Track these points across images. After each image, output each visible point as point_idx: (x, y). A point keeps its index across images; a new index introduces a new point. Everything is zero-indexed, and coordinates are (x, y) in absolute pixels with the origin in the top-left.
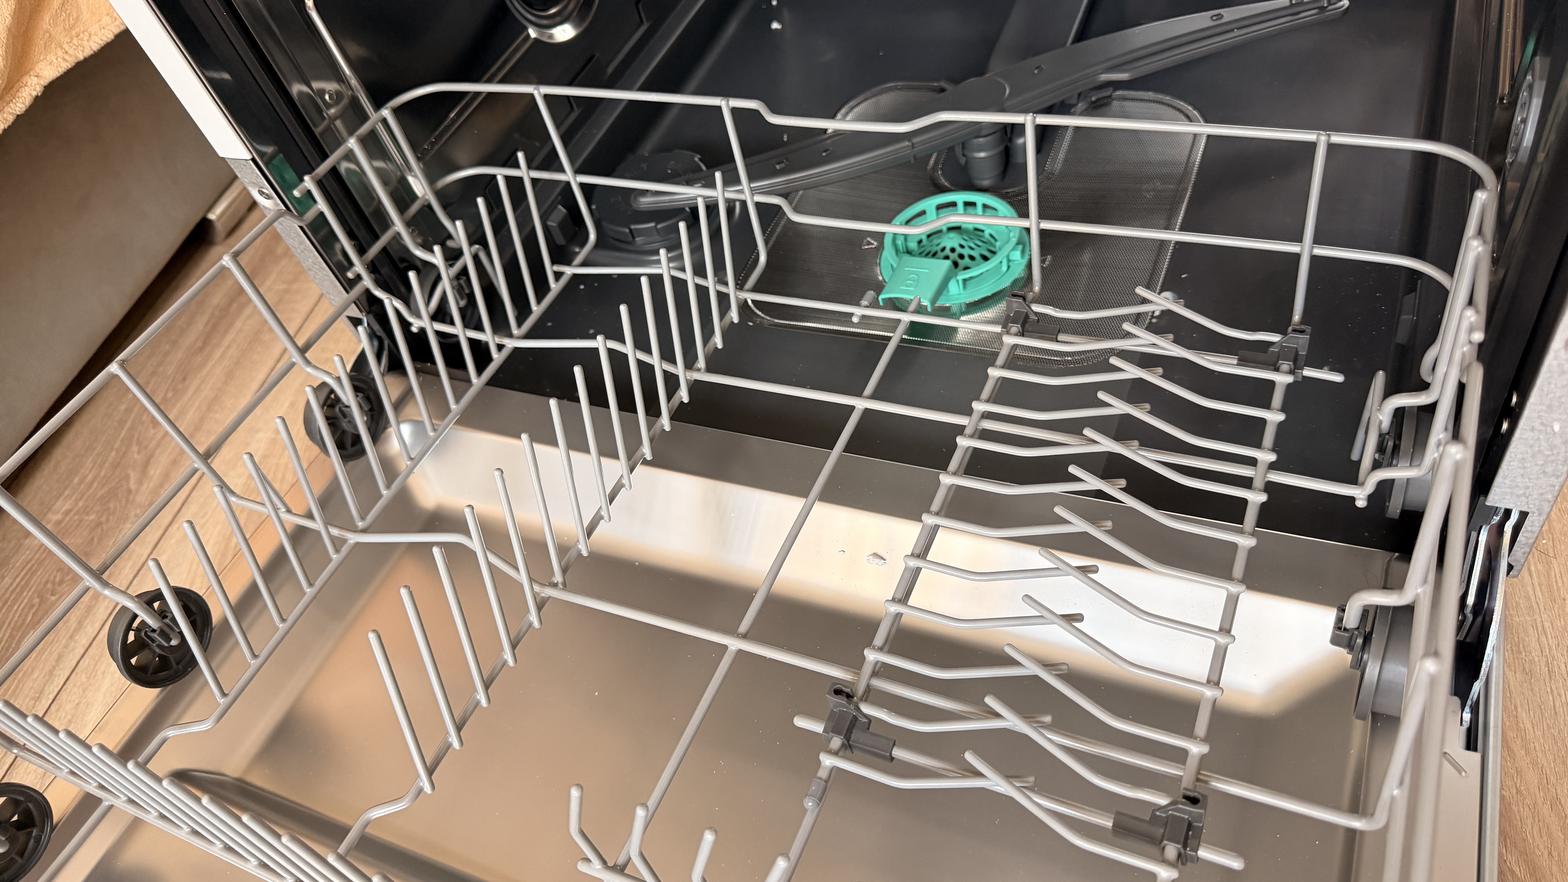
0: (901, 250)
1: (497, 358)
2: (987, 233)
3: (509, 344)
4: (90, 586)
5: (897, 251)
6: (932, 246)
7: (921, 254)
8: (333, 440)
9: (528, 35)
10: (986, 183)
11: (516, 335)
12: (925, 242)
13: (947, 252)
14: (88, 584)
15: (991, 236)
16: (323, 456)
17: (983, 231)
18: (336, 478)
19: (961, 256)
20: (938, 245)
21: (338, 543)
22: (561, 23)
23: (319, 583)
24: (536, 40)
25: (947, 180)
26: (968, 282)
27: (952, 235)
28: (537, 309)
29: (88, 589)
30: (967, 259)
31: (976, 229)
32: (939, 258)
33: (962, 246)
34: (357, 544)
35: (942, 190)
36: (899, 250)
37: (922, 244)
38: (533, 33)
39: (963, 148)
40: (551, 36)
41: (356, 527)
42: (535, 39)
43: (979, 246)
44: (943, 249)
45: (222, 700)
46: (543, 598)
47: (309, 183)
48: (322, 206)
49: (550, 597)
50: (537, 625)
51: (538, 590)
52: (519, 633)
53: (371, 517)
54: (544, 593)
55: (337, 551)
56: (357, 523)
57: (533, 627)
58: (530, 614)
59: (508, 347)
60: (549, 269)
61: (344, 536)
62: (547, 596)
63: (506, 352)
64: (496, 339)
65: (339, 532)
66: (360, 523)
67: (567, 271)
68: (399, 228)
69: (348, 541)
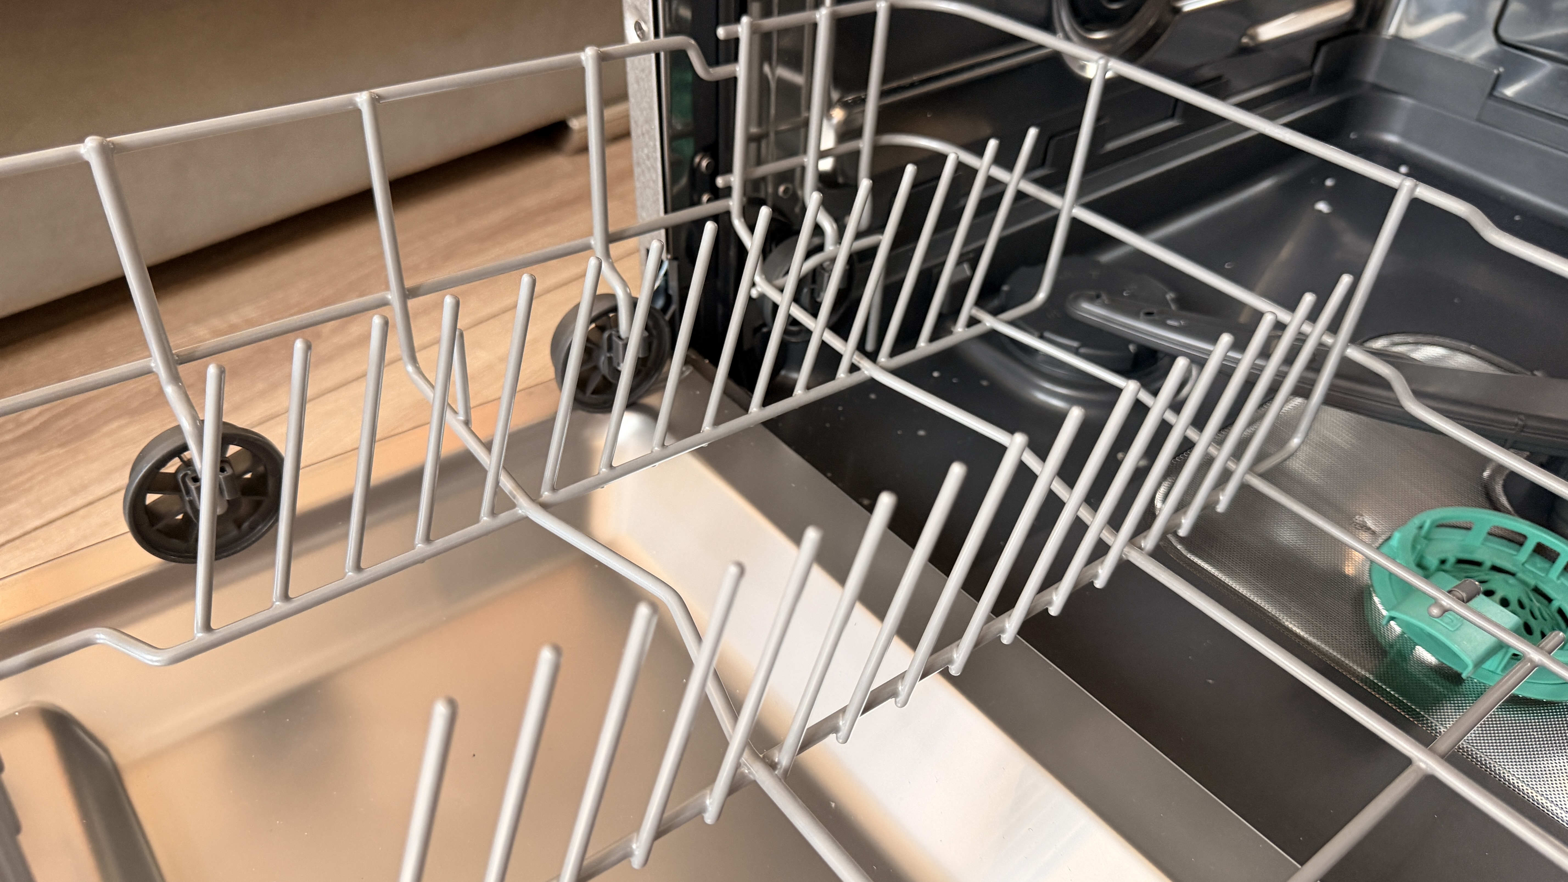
1: (843, 378)
3: (867, 369)
4: (154, 370)
8: (579, 370)
11: (881, 364)
14: (153, 365)
16: (554, 385)
18: (553, 419)
21: (502, 502)
23: (440, 543)
25: (1509, 502)
28: (924, 346)
29: (149, 372)
34: (526, 519)
41: (539, 495)
45: (200, 635)
46: (743, 776)
47: (743, 28)
48: (741, 69)
49: (755, 782)
50: (709, 817)
51: (746, 757)
52: (677, 815)
53: (565, 493)
54: (749, 769)
55: (493, 513)
56: (542, 490)
57: (703, 818)
58: (711, 794)
59: (863, 372)
60: (968, 307)
61: (514, 497)
62: (751, 777)
63: (856, 378)
64: (855, 357)
65: (510, 488)
66: (546, 493)
67: (989, 322)
68: (808, 161)
69: (517, 508)
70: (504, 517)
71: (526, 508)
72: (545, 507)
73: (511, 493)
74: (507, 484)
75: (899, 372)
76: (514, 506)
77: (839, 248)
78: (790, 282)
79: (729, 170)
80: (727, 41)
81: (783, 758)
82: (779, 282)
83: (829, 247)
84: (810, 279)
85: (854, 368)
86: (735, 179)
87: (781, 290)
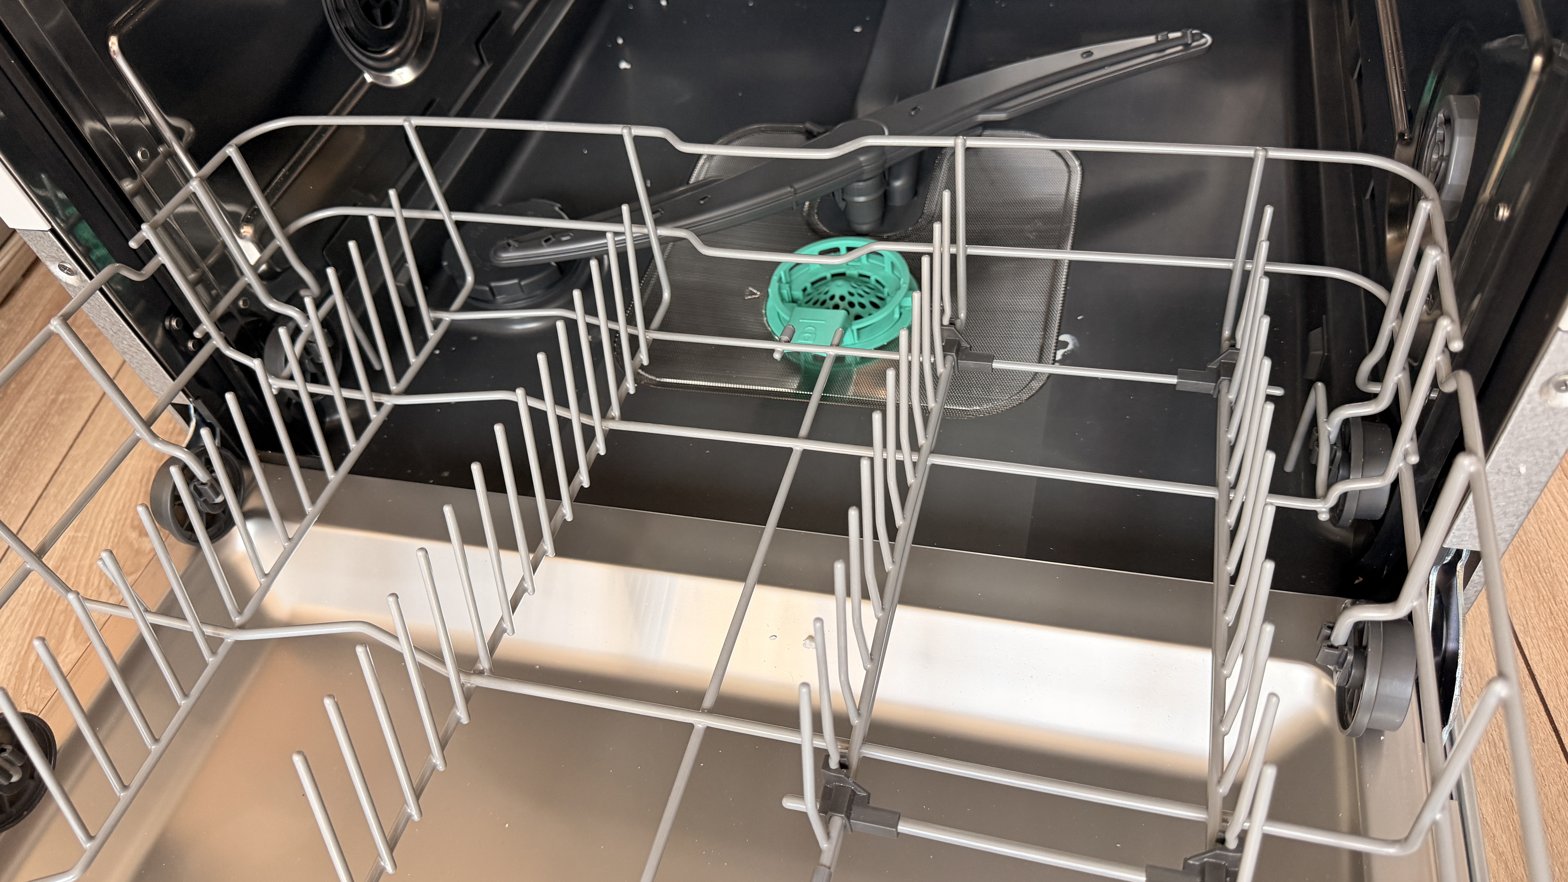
0: (787, 300)
1: (376, 418)
2: (873, 278)
3: (388, 401)
5: (783, 300)
6: (819, 294)
7: (807, 302)
9: (364, 80)
10: (865, 228)
11: (395, 391)
12: (809, 290)
13: (837, 300)
15: (877, 281)
17: (869, 277)
19: (851, 304)
20: (826, 293)
21: (214, 643)
22: (400, 65)
23: (195, 693)
24: (373, 85)
25: (824, 226)
26: (861, 331)
27: (840, 282)
28: (415, 361)
30: (857, 307)
31: (861, 275)
32: (828, 308)
33: (851, 294)
35: (823, 236)
36: (785, 300)
37: (807, 292)
38: (368, 78)
39: (843, 192)
40: (389, 79)
41: (233, 623)
42: (372, 83)
43: (868, 293)
44: (832, 298)
45: (89, 845)
46: (469, 688)
47: (146, 232)
48: (162, 257)
49: (477, 687)
50: (465, 720)
51: (463, 679)
52: (446, 732)
53: (248, 611)
54: (469, 683)
55: (214, 652)
56: (233, 618)
57: (461, 723)
58: (457, 709)
59: (387, 405)
60: (427, 315)
61: (219, 635)
62: (474, 686)
63: (385, 411)
64: (374, 397)
65: (213, 631)
66: (237, 619)
67: (447, 317)
68: (249, 279)
69: (226, 640)
70: (222, 650)
71: (231, 637)
72: (242, 627)
73: (214, 633)
74: (209, 631)
75: (409, 391)
76: (222, 640)
77: (311, 323)
78: (294, 367)
79: (198, 322)
80: (142, 247)
81: (484, 664)
82: (286, 373)
83: (304, 326)
84: (305, 355)
85: (378, 406)
86: (207, 325)
87: (291, 378)
